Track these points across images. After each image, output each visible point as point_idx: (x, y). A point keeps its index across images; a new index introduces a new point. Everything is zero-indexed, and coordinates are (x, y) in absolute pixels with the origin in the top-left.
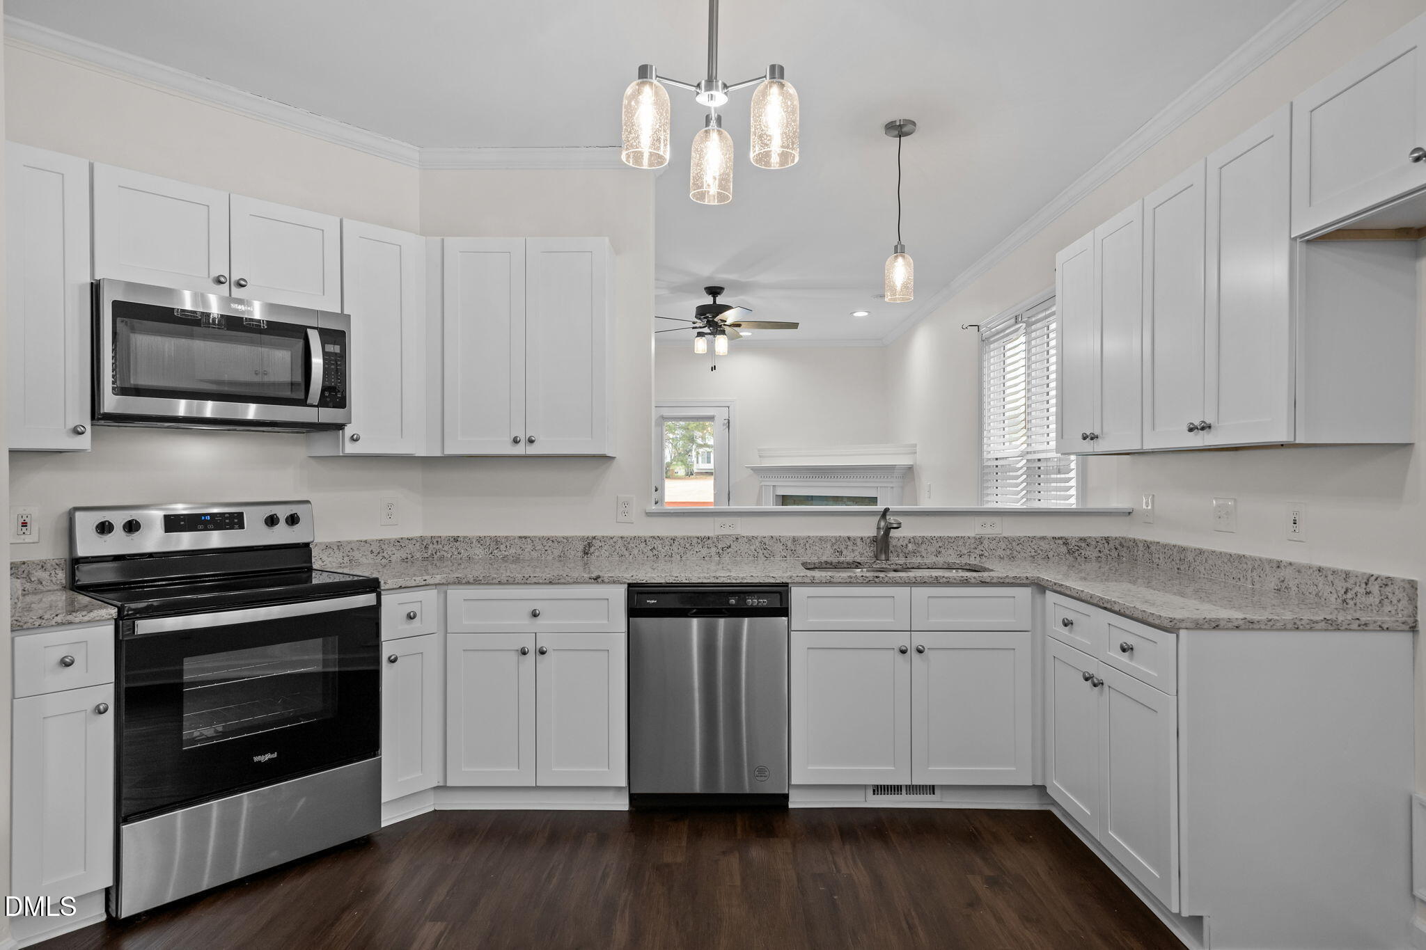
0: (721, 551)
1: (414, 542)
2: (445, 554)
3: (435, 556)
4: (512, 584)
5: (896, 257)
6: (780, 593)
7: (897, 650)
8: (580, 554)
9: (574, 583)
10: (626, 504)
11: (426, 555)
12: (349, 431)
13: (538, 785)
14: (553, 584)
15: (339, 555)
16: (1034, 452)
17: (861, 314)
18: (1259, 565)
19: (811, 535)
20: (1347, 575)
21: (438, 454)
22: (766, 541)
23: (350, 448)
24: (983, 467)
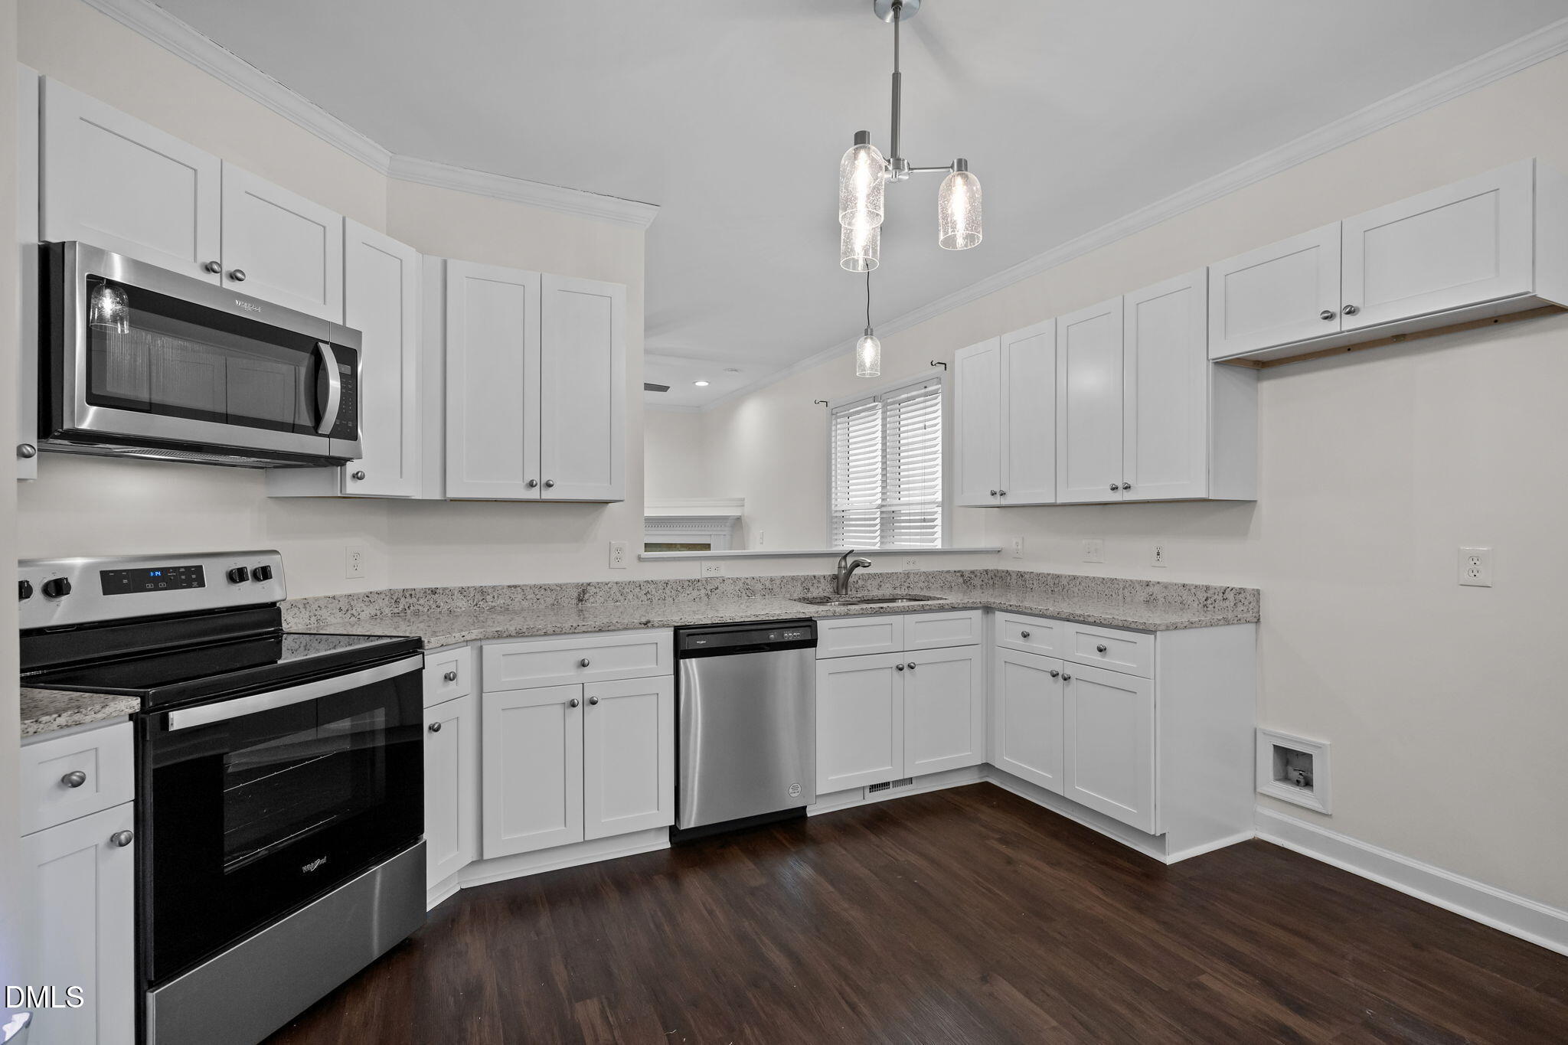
0: (709, 593)
1: (383, 596)
2: (421, 608)
3: (408, 611)
4: (559, 634)
5: (866, 338)
6: (810, 626)
7: (894, 668)
8: (575, 601)
9: (626, 629)
10: (619, 550)
11: (396, 610)
12: (351, 468)
13: (586, 839)
14: (603, 631)
15: (305, 614)
16: (890, 505)
17: (702, 384)
18: (1130, 585)
19: (785, 575)
20: (1207, 588)
21: (437, 496)
22: (748, 581)
23: (353, 488)
24: (832, 517)
